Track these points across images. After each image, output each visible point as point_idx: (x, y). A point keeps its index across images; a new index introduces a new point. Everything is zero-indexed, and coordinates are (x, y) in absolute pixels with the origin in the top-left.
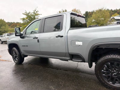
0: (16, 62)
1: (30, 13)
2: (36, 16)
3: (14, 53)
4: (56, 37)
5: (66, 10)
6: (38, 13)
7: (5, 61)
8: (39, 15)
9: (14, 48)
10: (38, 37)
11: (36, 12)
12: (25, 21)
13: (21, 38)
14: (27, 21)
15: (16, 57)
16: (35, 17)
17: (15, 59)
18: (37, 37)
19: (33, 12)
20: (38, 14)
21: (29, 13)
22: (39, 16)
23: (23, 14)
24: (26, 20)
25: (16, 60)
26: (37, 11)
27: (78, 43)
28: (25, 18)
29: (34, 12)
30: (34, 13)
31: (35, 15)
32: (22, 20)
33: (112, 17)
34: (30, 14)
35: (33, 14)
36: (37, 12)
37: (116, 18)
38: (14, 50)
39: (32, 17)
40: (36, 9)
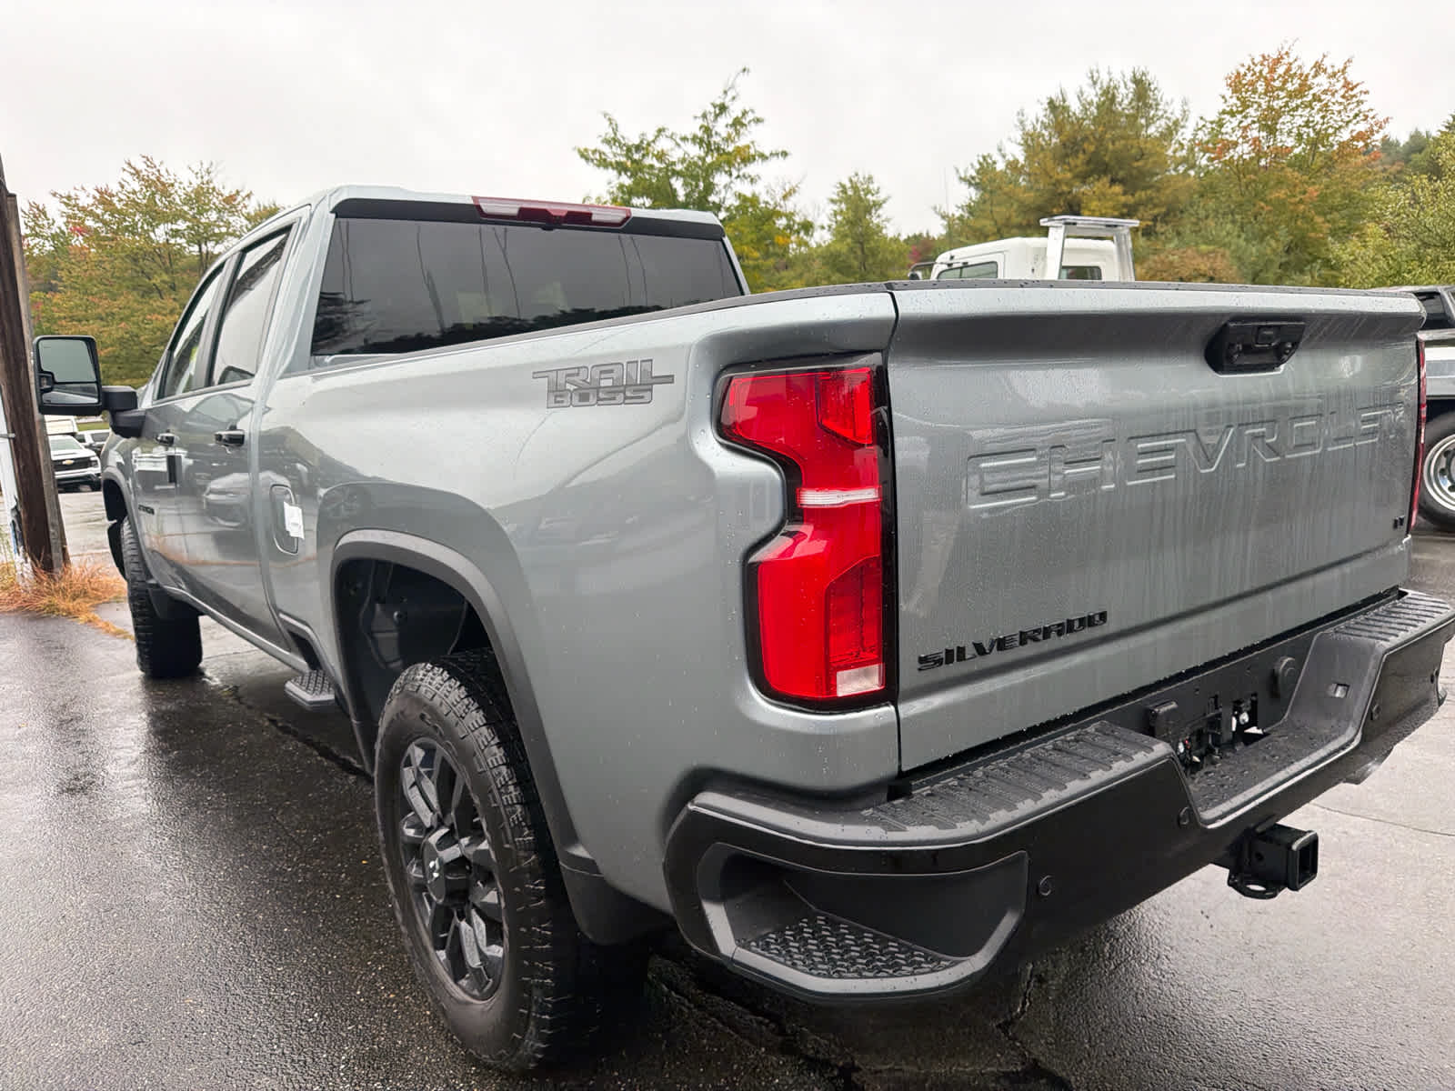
2: (720, 179)
6: (750, 136)
8: (762, 157)
11: (722, 134)
16: (711, 188)
20: (746, 156)
21: (643, 149)
22: (752, 169)
31: (713, 169)
36: (737, 123)
40: (731, 94)
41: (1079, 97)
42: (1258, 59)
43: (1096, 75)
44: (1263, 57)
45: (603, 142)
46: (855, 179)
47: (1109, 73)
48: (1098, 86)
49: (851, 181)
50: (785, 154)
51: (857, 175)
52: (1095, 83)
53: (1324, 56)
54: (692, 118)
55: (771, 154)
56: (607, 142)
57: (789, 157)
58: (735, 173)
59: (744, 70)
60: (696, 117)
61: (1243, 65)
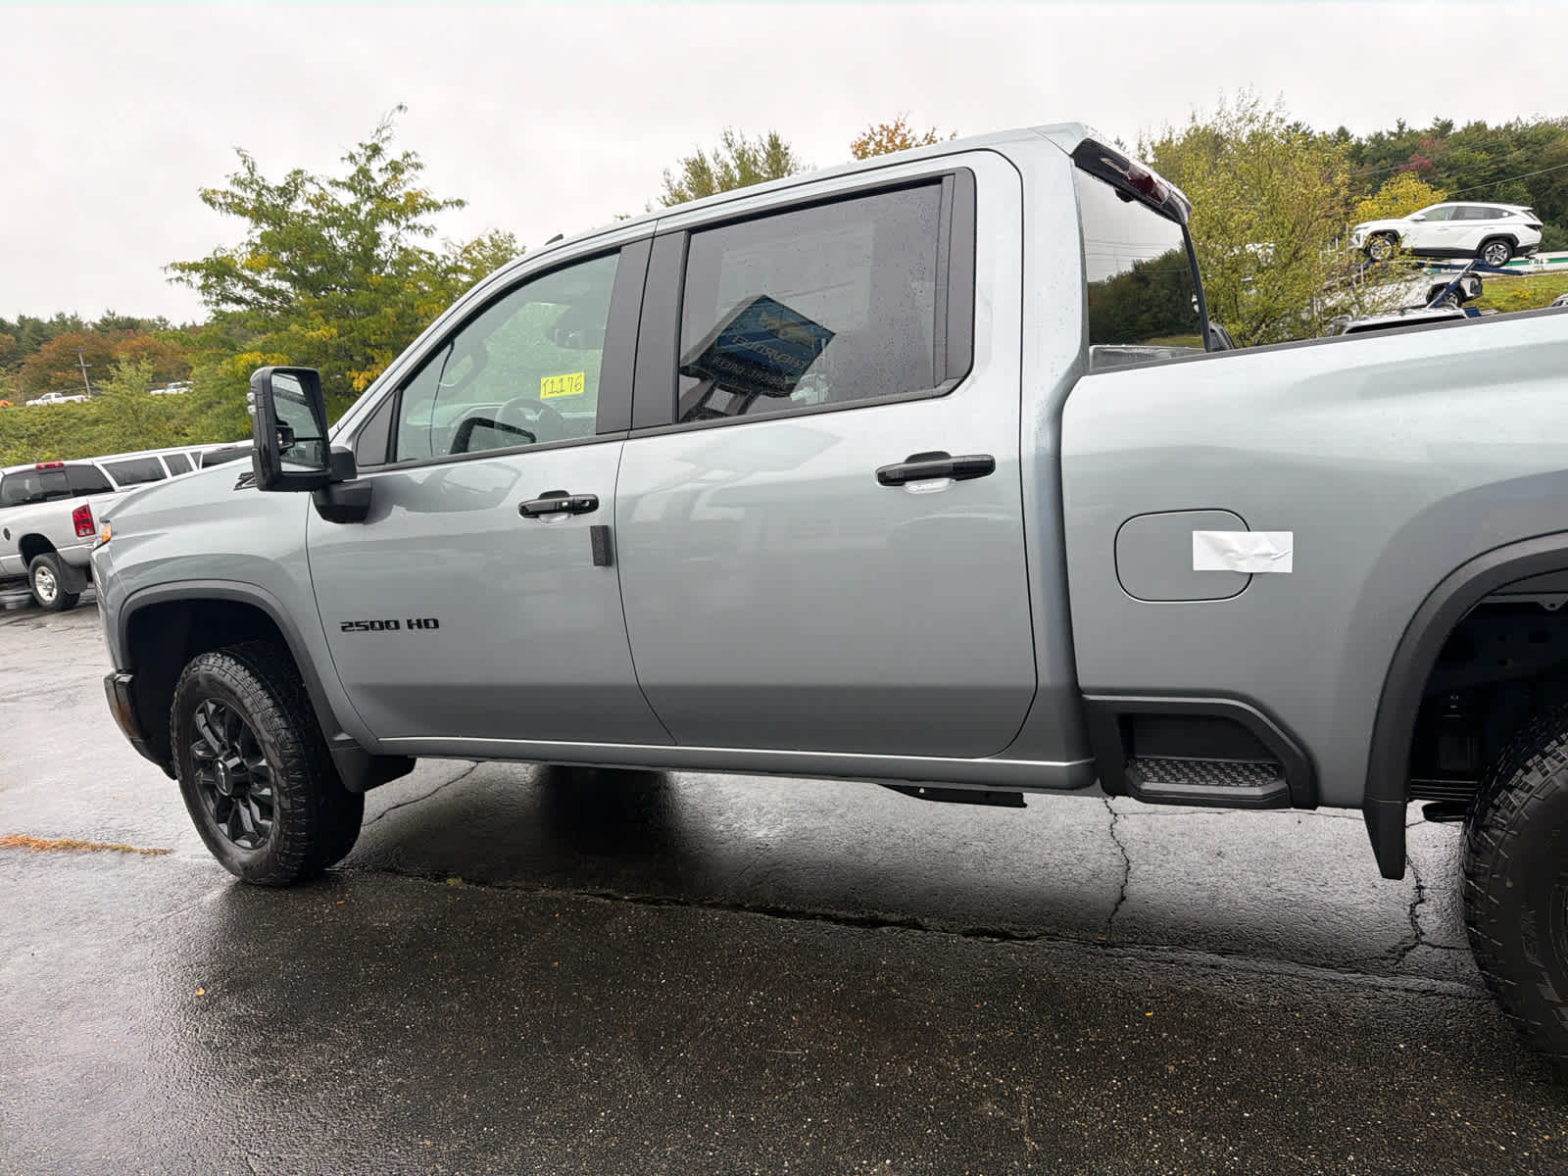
0: (242, 852)
1: (311, 189)
2: (386, 229)
3: (212, 737)
4: (887, 478)
5: (775, 144)
6: (413, 182)
7: (70, 847)
8: (438, 207)
9: (216, 666)
10: (602, 492)
11: (380, 179)
12: (239, 290)
13: (329, 511)
14: (271, 293)
15: (243, 785)
16: (375, 240)
17: (227, 811)
18: (577, 490)
19: (346, 171)
20: (415, 205)
21: (288, 192)
22: (425, 219)
23: (208, 199)
24: (253, 284)
25: (237, 832)
26: (392, 152)
27: (1224, 551)
28: (242, 257)
29: (364, 172)
30: (360, 183)
31: (375, 218)
32: (197, 279)
33: (1366, 229)
34: (299, 206)
35: (346, 198)
36: (396, 168)
37: (1421, 230)
38: (216, 686)
39: (327, 245)
40: (385, 134)
41: (715, 159)
42: (877, 129)
43: (730, 138)
44: (882, 126)
45: (233, 183)
46: (496, 237)
47: (742, 137)
48: (733, 149)
49: (492, 238)
50: (460, 203)
51: (497, 232)
52: (730, 146)
53: (934, 129)
54: (340, 161)
55: (445, 202)
56: (240, 183)
57: (466, 206)
58: (403, 223)
59: (401, 107)
60: (343, 159)
61: (864, 135)
